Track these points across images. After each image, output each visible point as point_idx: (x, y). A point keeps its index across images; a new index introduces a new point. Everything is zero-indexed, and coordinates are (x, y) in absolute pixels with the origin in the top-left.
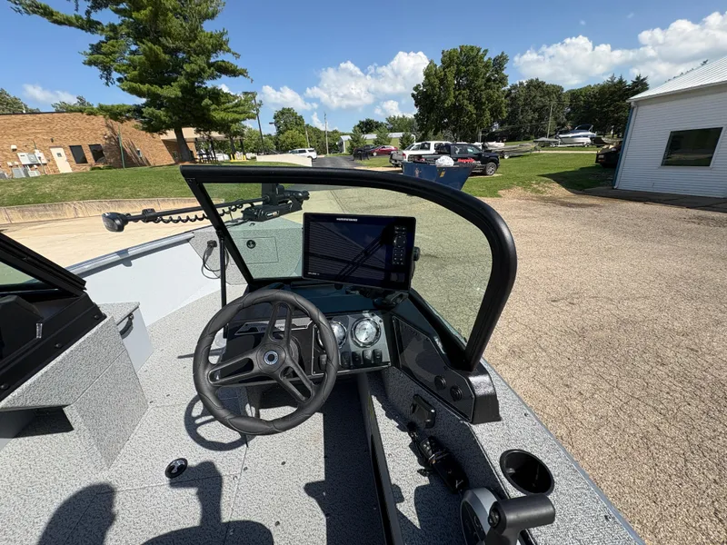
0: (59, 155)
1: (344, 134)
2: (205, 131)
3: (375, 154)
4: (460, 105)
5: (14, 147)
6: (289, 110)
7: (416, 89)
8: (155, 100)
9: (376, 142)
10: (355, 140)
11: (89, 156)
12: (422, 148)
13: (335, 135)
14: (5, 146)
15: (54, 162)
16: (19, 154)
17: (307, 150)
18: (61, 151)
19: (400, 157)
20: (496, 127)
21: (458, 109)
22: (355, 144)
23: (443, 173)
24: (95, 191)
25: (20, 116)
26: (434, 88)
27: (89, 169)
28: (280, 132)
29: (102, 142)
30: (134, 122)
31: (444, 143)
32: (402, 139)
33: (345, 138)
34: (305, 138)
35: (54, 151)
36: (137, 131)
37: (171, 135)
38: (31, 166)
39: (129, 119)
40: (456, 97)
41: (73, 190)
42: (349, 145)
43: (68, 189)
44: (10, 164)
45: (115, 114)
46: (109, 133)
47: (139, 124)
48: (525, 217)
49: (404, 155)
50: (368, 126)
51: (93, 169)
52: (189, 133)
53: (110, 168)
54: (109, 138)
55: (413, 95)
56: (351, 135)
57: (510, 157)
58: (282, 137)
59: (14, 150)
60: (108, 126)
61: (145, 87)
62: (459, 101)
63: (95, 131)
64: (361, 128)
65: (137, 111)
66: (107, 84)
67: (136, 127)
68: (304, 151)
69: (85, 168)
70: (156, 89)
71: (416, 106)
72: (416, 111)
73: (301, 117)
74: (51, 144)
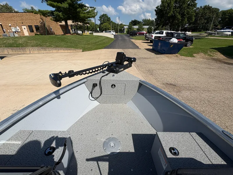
0: (25, 28)
1: (125, 26)
2: (76, 22)
3: (138, 34)
4: (175, 15)
5: (10, 25)
6: (105, 15)
7: (157, 8)
8: (58, 9)
9: (138, 29)
10: (130, 28)
11: (34, 29)
12: (160, 33)
13: (122, 26)
14: (7, 24)
15: (23, 31)
16: (12, 28)
17: (112, 31)
18: (25, 27)
19: (150, 37)
20: (187, 26)
21: (174, 17)
22: (129, 30)
23: (172, 45)
24: (37, 43)
25: (12, 13)
26: (165, 7)
27: (34, 34)
28: (101, 24)
29: (39, 24)
30: (50, 17)
31: (169, 31)
32: (148, 29)
33: (126, 27)
34: (110, 26)
35: (23, 27)
36: (51, 21)
37: (63, 23)
38: (15, 32)
39: (49, 16)
40: (173, 12)
41: (29, 43)
42: (127, 30)
43: (27, 42)
44: (9, 31)
45: (44, 14)
46: (41, 21)
47: (52, 18)
48: (210, 69)
49: (152, 36)
50: (135, 23)
51: (36, 35)
52: (70, 22)
53: (42, 35)
54: (41, 23)
55: (155, 10)
56: (128, 26)
57: (195, 39)
58: (102, 26)
59: (10, 26)
60: (41, 18)
61: (55, 4)
62: (175, 13)
63: (36, 20)
64: (132, 23)
65: (52, 13)
66: (42, 2)
67: (51, 19)
68: (111, 32)
69: (33, 34)
70: (59, 5)
71: (156, 15)
72: (156, 17)
73: (110, 18)
74: (22, 25)
